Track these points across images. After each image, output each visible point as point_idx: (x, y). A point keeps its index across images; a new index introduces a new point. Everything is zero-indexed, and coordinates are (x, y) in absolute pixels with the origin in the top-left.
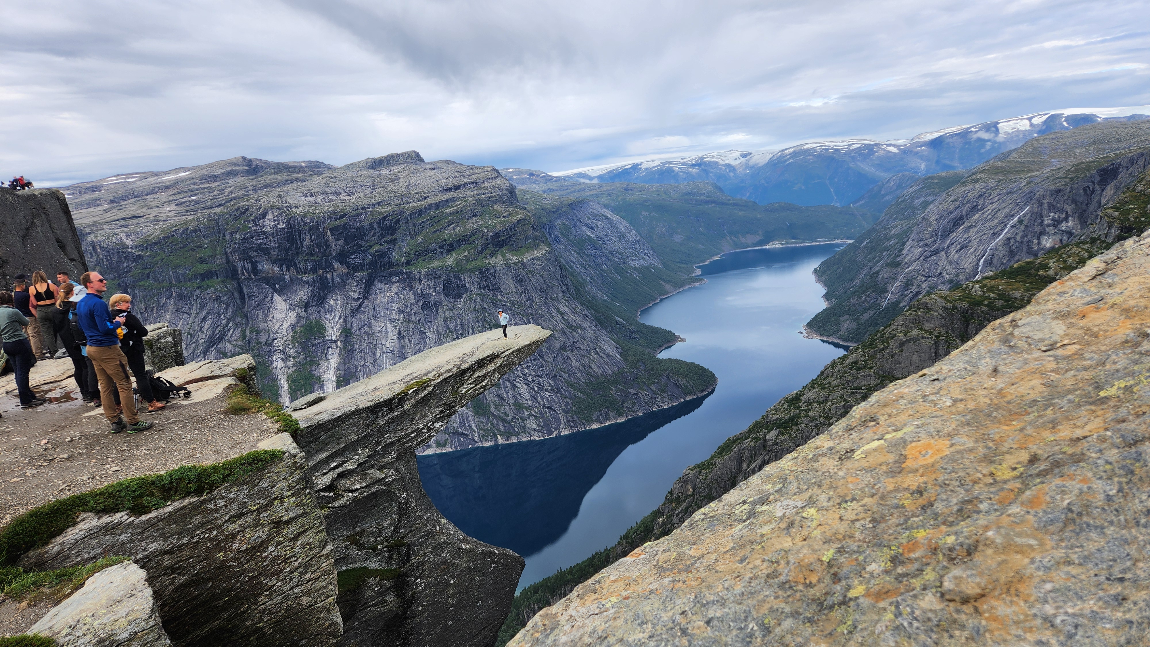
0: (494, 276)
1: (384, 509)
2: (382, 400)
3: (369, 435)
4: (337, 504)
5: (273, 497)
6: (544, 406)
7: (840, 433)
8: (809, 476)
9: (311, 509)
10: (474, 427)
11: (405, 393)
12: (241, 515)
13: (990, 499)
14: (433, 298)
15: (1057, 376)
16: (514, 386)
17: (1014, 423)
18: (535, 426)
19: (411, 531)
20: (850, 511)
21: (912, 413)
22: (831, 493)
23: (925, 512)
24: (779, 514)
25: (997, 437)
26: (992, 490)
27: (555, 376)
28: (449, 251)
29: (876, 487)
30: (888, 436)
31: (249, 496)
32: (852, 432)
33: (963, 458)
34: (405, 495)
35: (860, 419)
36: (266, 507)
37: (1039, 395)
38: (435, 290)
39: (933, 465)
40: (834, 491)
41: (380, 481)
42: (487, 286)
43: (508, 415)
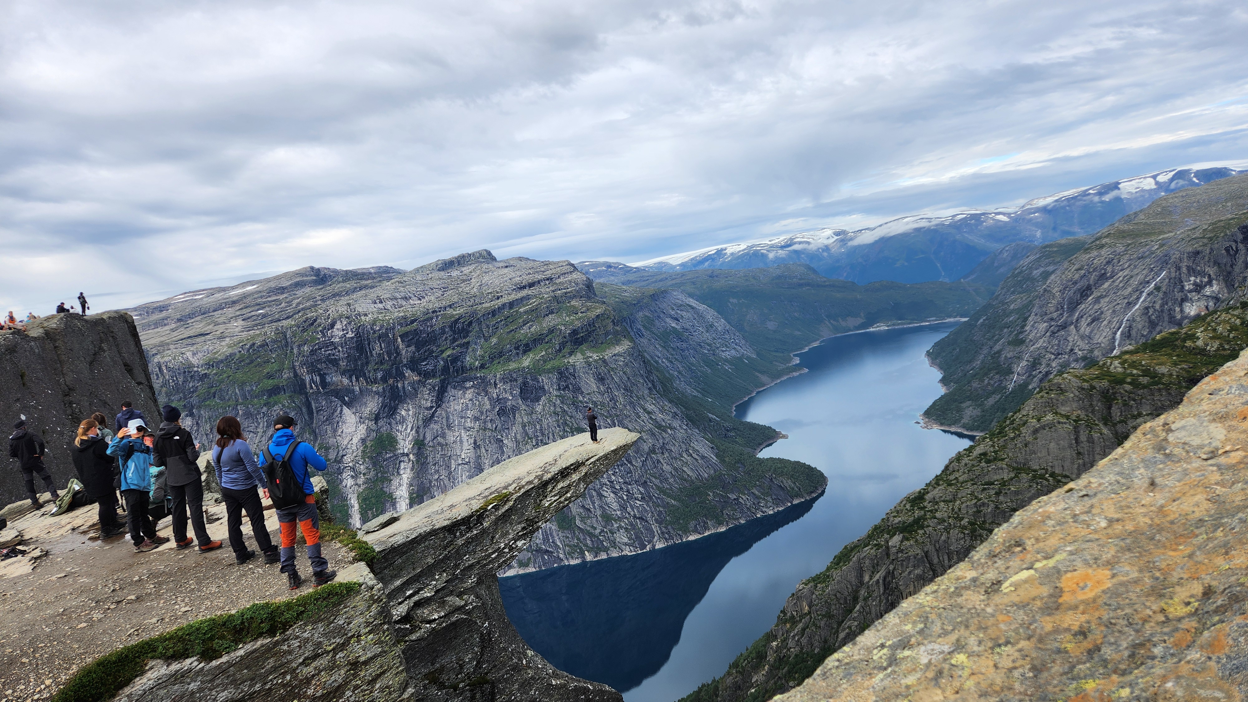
0: (574, 376)
1: (464, 641)
2: (459, 518)
3: (446, 558)
4: (414, 637)
5: (350, 635)
6: (635, 517)
7: (983, 561)
8: (953, 614)
9: (390, 647)
10: (559, 544)
11: (484, 509)
12: (316, 657)
13: (1165, 641)
14: (509, 403)
15: (1224, 489)
16: (600, 496)
17: (1181, 547)
18: (626, 540)
19: (495, 666)
20: (1005, 657)
21: (1062, 536)
22: (981, 635)
23: (1092, 658)
24: (924, 660)
25: (1163, 565)
26: (1166, 630)
27: (645, 482)
28: (525, 352)
29: (1032, 627)
30: (1038, 565)
31: (324, 635)
32: (996, 559)
33: (1128, 592)
34: (487, 624)
35: (1003, 544)
36: (342, 647)
37: (1205, 513)
38: (511, 393)
39: (1094, 600)
40: (984, 633)
41: (459, 609)
42: (567, 387)
43: (595, 529)
